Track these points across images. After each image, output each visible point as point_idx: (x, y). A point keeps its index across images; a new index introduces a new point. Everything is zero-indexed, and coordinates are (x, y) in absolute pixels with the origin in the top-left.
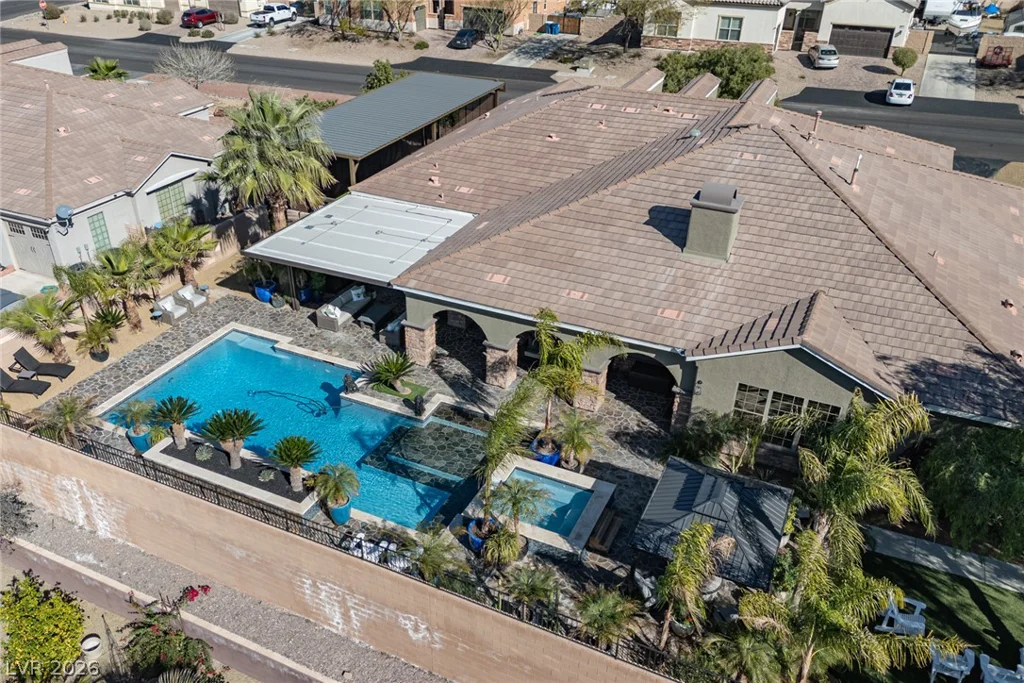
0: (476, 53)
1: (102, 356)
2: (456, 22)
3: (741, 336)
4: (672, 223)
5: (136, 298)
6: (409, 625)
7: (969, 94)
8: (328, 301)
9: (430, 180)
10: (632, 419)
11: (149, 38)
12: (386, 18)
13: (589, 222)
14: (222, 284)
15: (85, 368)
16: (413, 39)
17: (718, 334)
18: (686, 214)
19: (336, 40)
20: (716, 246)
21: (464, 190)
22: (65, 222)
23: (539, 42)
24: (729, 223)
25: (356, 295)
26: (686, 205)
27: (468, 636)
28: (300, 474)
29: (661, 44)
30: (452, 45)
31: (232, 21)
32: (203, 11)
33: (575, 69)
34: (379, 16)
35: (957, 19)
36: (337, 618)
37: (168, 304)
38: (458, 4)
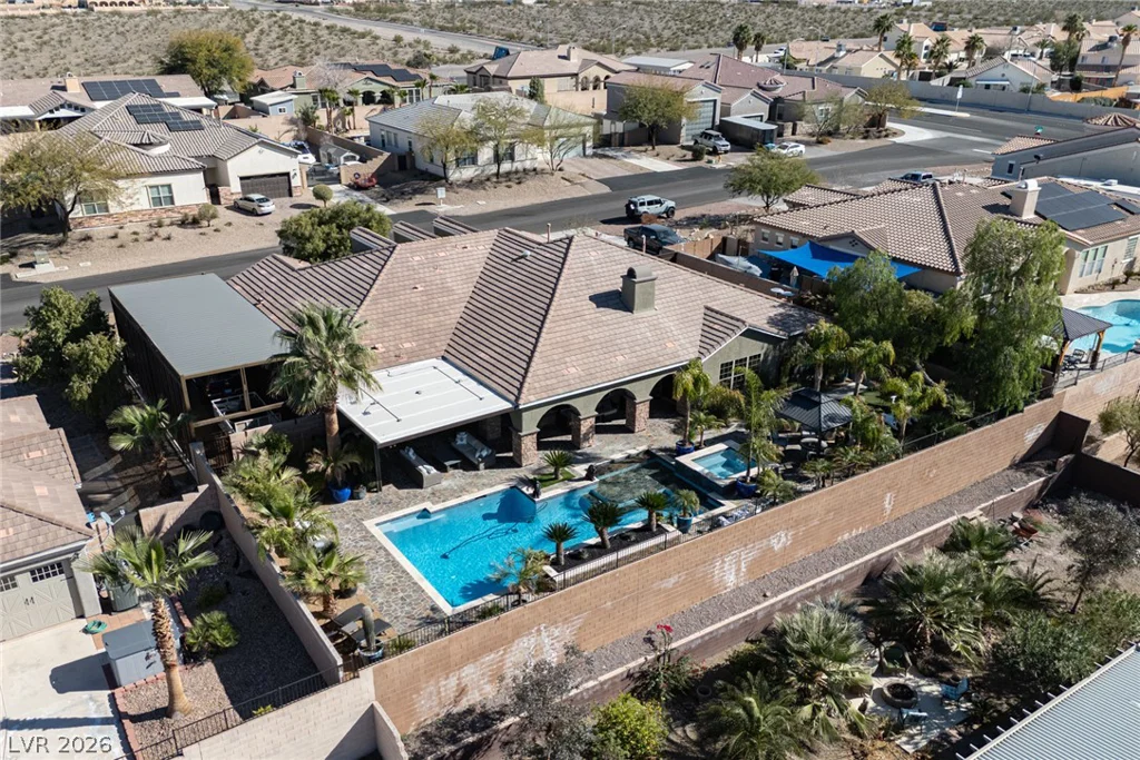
3: (709, 339)
9: (374, 348)
13: (571, 319)
17: (699, 343)
20: (649, 303)
21: (407, 345)
24: (653, 286)
25: (413, 455)
33: (32, 265)
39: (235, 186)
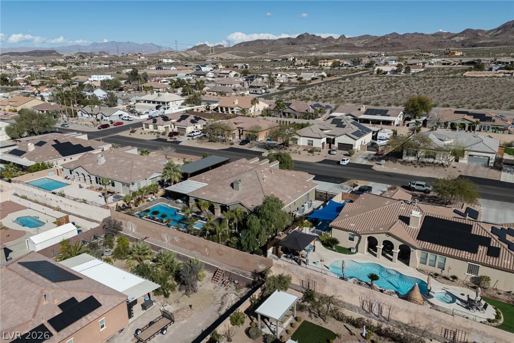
0: (245, 147)
1: (136, 206)
2: (243, 138)
3: (235, 201)
5: (144, 198)
6: (176, 239)
11: (159, 140)
14: (161, 196)
15: (133, 207)
16: (230, 142)
19: (209, 141)
21: (208, 180)
22: (133, 184)
23: (265, 143)
24: (238, 185)
25: (185, 198)
27: (183, 238)
28: (164, 220)
30: (241, 144)
31: (183, 135)
32: (175, 132)
33: (269, 152)
36: (167, 240)
37: (150, 199)
38: (244, 133)
39: (336, 145)
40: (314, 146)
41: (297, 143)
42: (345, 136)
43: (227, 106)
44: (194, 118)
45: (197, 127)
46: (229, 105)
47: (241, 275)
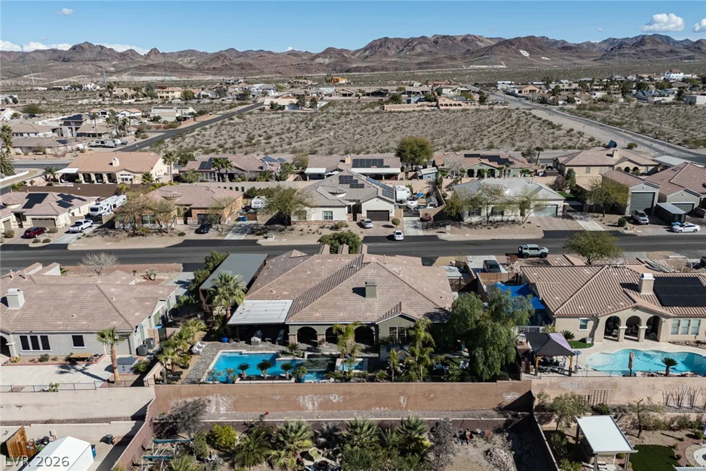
0: (211, 235)
2: (194, 221)
3: (387, 315)
4: (360, 291)
6: (333, 398)
7: (421, 233)
8: (253, 336)
9: (272, 292)
10: (363, 346)
12: (157, 223)
13: (336, 295)
14: (205, 340)
16: (174, 231)
17: (381, 316)
18: (364, 288)
20: (374, 295)
21: (285, 293)
22: (136, 330)
23: (240, 226)
24: (375, 289)
25: (259, 333)
26: (364, 286)
27: (350, 393)
29: (300, 223)
30: (197, 232)
31: (53, 231)
33: (266, 238)
34: (154, 222)
35: (409, 202)
36: (310, 406)
37: (196, 348)
38: (195, 213)
39: (364, 214)
40: (334, 219)
41: (306, 219)
42: (376, 199)
43: (99, 170)
44: (60, 199)
45: (73, 214)
46: (104, 169)
47: (482, 418)
